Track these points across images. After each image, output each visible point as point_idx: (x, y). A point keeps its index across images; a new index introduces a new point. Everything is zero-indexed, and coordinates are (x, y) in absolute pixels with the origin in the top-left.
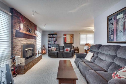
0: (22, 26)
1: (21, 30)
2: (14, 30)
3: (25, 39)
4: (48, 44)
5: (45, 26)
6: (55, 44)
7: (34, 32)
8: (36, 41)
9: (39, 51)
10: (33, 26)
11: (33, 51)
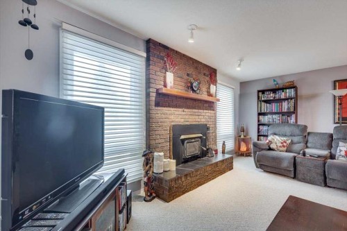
0: (170, 77)
1: (168, 87)
2: (151, 90)
3: (179, 111)
4: (259, 125)
5: (239, 65)
6: (286, 123)
7: (209, 88)
8: (215, 114)
9: (224, 144)
10: (204, 74)
11: (204, 141)
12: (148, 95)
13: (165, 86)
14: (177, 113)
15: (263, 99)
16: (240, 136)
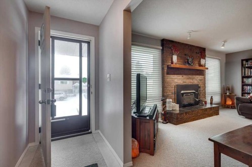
0: (175, 58)
1: (174, 64)
2: (165, 66)
3: (180, 77)
4: (243, 85)
7: (200, 61)
8: (205, 78)
9: (212, 98)
11: (197, 95)
12: (163, 69)
13: (172, 63)
14: (179, 78)
15: (246, 66)
16: (226, 94)
